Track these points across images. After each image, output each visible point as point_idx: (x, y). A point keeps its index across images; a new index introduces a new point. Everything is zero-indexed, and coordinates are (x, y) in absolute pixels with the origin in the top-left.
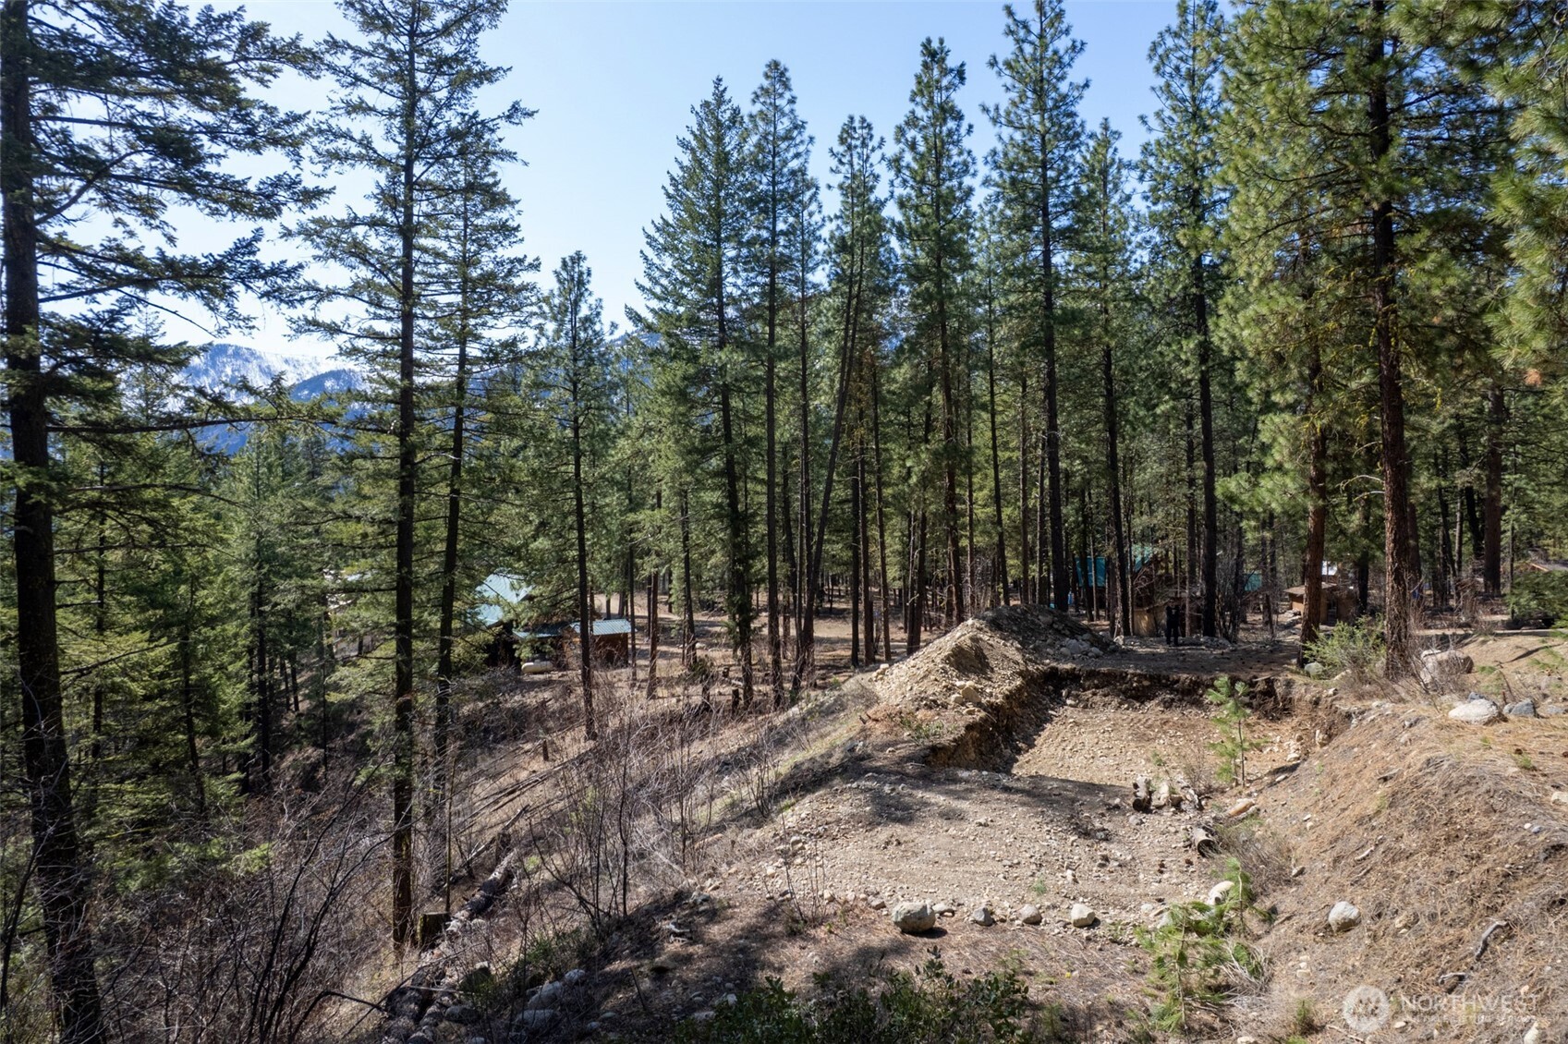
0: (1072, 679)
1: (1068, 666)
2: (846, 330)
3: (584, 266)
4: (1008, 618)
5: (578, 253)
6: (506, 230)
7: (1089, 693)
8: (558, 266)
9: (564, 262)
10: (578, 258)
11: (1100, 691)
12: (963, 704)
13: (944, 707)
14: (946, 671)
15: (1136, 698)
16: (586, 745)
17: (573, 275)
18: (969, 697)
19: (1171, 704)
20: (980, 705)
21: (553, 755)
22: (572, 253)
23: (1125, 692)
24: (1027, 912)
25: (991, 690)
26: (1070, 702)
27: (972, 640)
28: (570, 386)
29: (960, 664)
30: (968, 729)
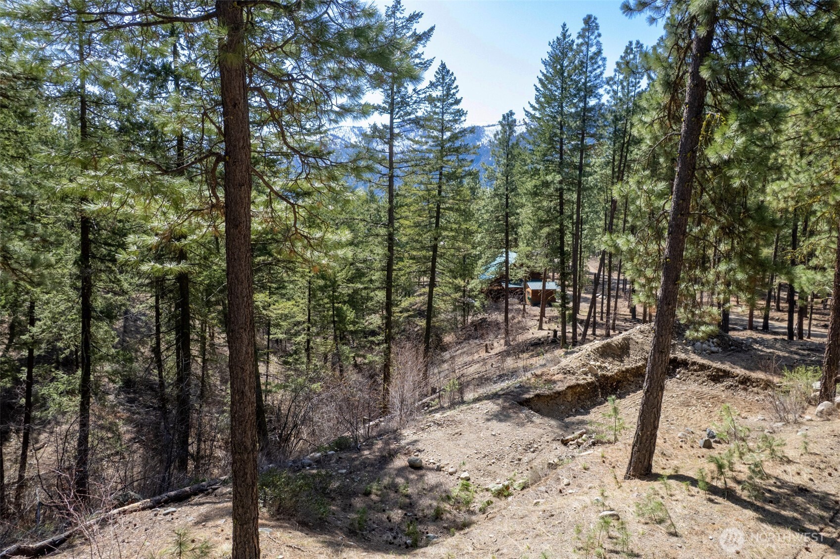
1: (683, 357)
2: (621, 160)
3: (514, 117)
5: (511, 111)
6: (460, 113)
7: (690, 373)
8: (501, 119)
9: (504, 116)
10: (511, 113)
11: (696, 373)
12: (586, 374)
13: (573, 374)
14: (589, 355)
15: (713, 380)
16: (504, 348)
17: (508, 122)
18: (591, 370)
19: (729, 388)
20: (596, 375)
21: (489, 350)
22: (507, 112)
23: (708, 376)
24: (451, 470)
25: (612, 368)
26: (678, 376)
27: (624, 339)
28: (504, 178)
29: (605, 352)
30: (569, 387)
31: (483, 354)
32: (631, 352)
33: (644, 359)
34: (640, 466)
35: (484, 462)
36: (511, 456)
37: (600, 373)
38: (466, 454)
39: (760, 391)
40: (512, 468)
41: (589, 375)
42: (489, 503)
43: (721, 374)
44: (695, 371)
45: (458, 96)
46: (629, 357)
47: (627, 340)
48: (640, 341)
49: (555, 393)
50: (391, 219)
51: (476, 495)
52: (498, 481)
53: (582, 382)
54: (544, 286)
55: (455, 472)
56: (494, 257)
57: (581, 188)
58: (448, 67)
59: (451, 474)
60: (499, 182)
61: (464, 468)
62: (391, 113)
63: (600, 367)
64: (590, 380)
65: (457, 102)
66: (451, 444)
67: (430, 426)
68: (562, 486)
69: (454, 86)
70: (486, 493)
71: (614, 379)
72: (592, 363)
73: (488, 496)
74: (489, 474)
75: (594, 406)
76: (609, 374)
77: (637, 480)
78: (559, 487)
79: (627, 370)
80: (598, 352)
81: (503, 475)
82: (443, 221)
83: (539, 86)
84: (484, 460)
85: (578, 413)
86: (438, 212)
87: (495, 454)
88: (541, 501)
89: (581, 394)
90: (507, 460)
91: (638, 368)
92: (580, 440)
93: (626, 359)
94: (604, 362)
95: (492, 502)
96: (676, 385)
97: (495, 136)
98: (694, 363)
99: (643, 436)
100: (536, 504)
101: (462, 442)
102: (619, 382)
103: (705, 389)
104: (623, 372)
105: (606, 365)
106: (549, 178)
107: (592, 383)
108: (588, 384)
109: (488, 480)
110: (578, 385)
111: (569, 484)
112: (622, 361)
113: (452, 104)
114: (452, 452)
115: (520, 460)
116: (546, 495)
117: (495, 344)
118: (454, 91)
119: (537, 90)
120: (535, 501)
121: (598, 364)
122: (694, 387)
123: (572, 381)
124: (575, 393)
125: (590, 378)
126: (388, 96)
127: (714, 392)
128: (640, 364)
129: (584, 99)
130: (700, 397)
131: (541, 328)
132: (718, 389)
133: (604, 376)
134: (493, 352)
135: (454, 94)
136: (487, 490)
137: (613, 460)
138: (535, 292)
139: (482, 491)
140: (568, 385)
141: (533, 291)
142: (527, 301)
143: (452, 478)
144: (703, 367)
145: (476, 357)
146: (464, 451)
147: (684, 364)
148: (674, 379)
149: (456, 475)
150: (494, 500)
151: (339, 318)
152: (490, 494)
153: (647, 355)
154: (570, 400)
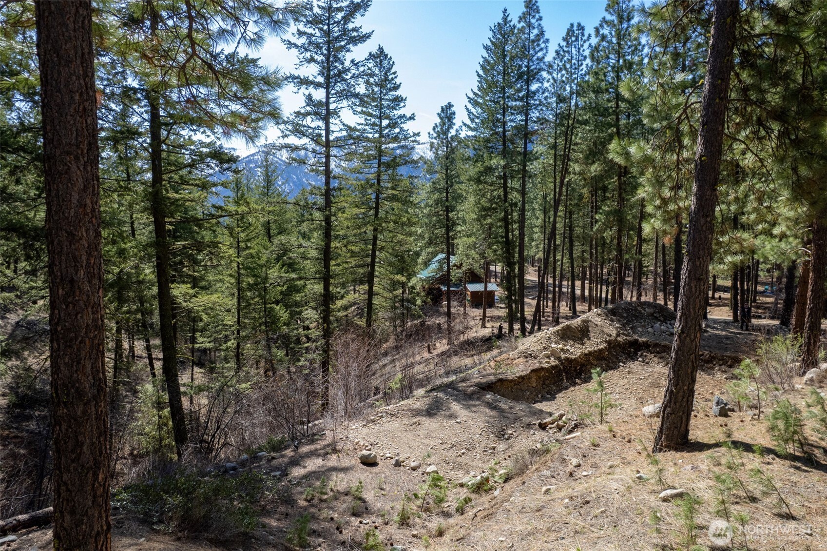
0: (646, 346)
1: (644, 340)
2: (566, 144)
3: (453, 109)
4: (624, 309)
5: (449, 103)
7: (652, 355)
8: (439, 111)
9: (442, 108)
10: (450, 106)
11: (658, 355)
12: (548, 357)
13: (535, 358)
14: (549, 338)
16: (447, 347)
17: (447, 114)
18: (554, 353)
20: (559, 358)
21: (432, 351)
22: (446, 104)
24: (413, 464)
25: (575, 351)
26: (640, 359)
27: (583, 321)
28: (444, 171)
29: (566, 335)
30: (533, 371)
31: (426, 355)
32: (592, 335)
33: (606, 342)
34: (676, 432)
35: (452, 454)
36: (483, 444)
37: (563, 356)
38: (429, 445)
39: (727, 369)
40: (486, 459)
41: (552, 359)
42: (467, 501)
44: (658, 352)
45: (398, 81)
46: (589, 339)
47: (586, 322)
48: (599, 323)
49: (519, 378)
50: (328, 203)
51: (448, 493)
52: (472, 473)
53: (546, 365)
54: (486, 287)
55: (419, 467)
56: (435, 254)
57: (525, 174)
58: (386, 51)
59: (414, 469)
60: (438, 176)
61: (429, 461)
62: (327, 88)
63: (562, 350)
64: (553, 364)
65: (396, 87)
66: (410, 435)
67: (382, 417)
68: (570, 468)
69: (392, 71)
70: (461, 489)
71: (578, 362)
72: (553, 345)
73: (464, 493)
74: (460, 467)
75: (560, 391)
76: (573, 357)
77: (673, 452)
78: (568, 470)
79: (590, 353)
80: (558, 335)
81: (477, 467)
82: (382, 214)
83: (481, 73)
84: (451, 451)
85: (544, 399)
86: (377, 203)
87: (463, 444)
88: (553, 487)
89: (545, 378)
90: (479, 449)
91: (600, 350)
92: (560, 423)
93: (587, 342)
94: (565, 345)
95: (470, 500)
96: (640, 368)
97: (434, 129)
98: (655, 345)
99: (678, 393)
100: (547, 491)
101: (422, 432)
102: (582, 365)
104: (586, 355)
105: (568, 347)
106: (494, 162)
107: (556, 366)
108: (553, 367)
109: (460, 474)
110: (542, 369)
111: (579, 466)
112: (583, 344)
113: (390, 90)
114: (412, 444)
115: (494, 448)
116: (553, 480)
117: (438, 344)
118: (393, 76)
119: (479, 75)
120: (544, 489)
121: (561, 346)
123: (535, 364)
124: (540, 378)
125: (553, 362)
126: (324, 68)
128: (601, 347)
129: (528, 83)
131: (484, 326)
133: (567, 359)
134: (435, 353)
135: (392, 79)
136: (462, 485)
137: (624, 434)
138: (474, 294)
139: (455, 487)
140: (531, 368)
141: (472, 292)
142: (467, 303)
143: (415, 473)
144: (664, 348)
145: (418, 358)
146: (427, 441)
148: (638, 362)
149: (421, 470)
150: (473, 496)
151: (271, 321)
152: (465, 490)
153: (608, 338)
154: (534, 385)
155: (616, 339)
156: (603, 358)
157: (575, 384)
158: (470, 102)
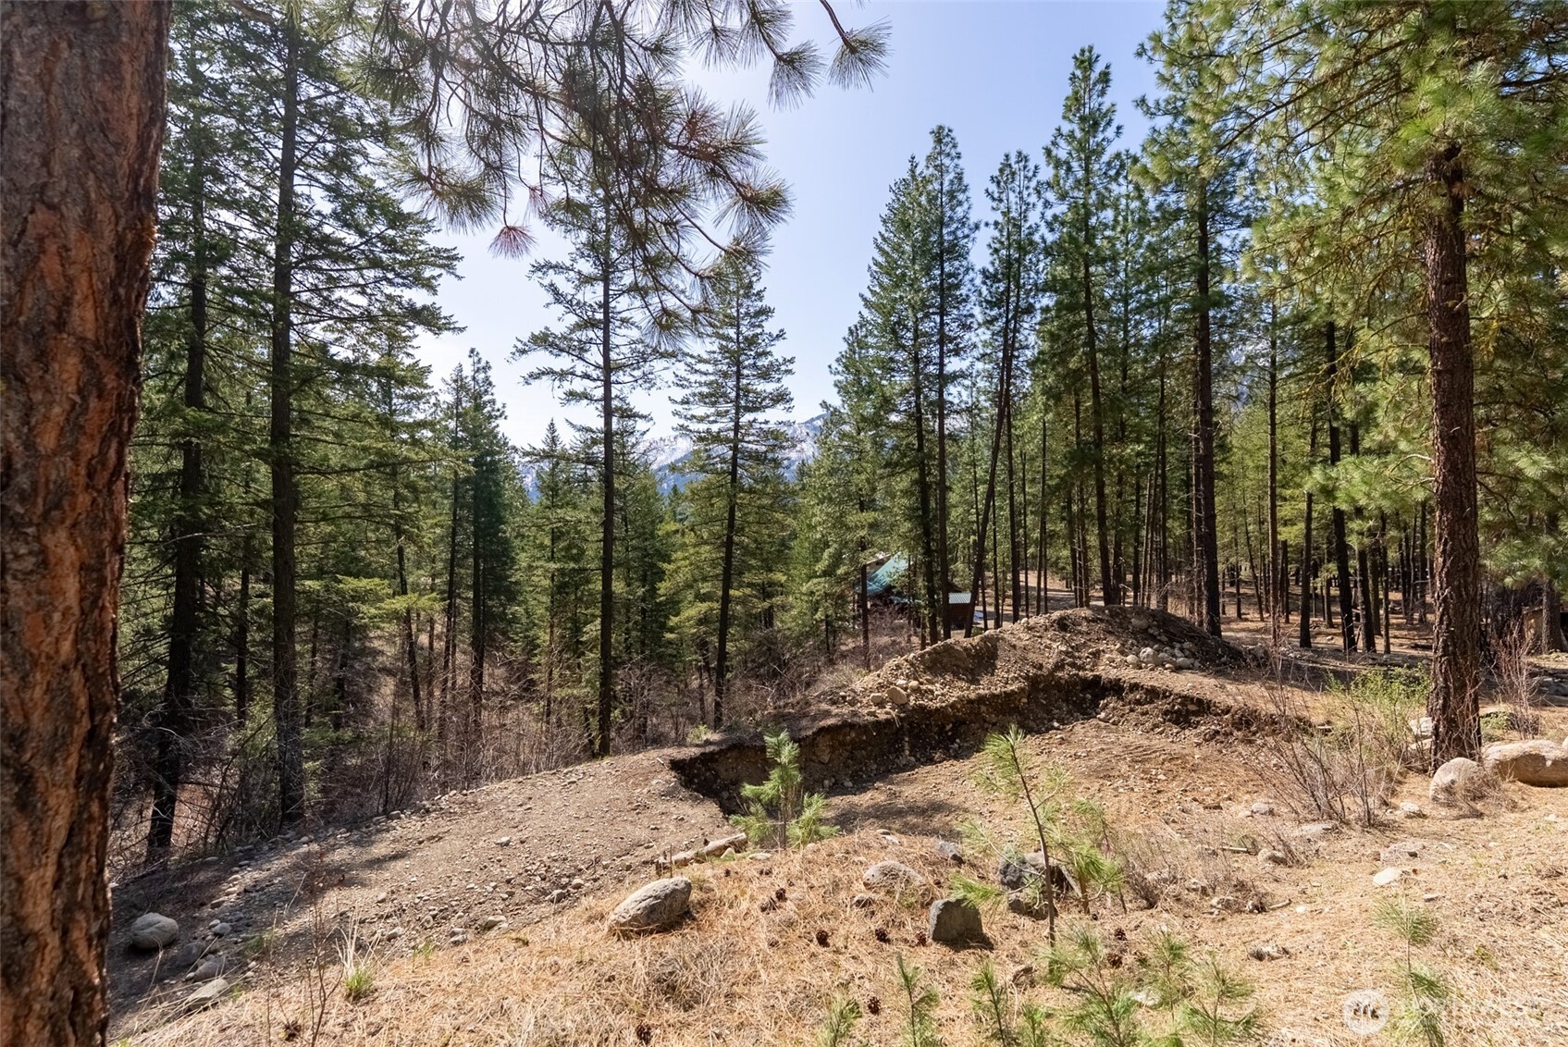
11: (1139, 709)
12: (881, 704)
13: (851, 704)
14: (899, 668)
15: (1177, 723)
18: (894, 695)
19: (1212, 737)
20: (903, 707)
23: (1166, 713)
25: (946, 693)
26: (1102, 715)
27: (985, 639)
29: (939, 664)
30: (826, 730)
32: (999, 664)
33: (1027, 678)
37: (913, 702)
41: (888, 706)
43: (1192, 708)
44: (1138, 702)
45: (759, 286)
46: (991, 673)
47: (991, 641)
48: (1022, 644)
53: (866, 720)
63: (917, 691)
64: (885, 717)
71: (947, 716)
72: (901, 682)
75: (889, 773)
76: (936, 705)
79: (981, 699)
85: (837, 788)
89: (856, 745)
91: (1009, 695)
93: (985, 680)
94: (929, 682)
96: (1096, 734)
98: (1135, 687)
102: (959, 723)
103: (1158, 741)
104: (970, 701)
105: (935, 687)
107: (889, 722)
108: (880, 724)
110: (853, 726)
112: (973, 682)
121: (915, 684)
122: (1134, 737)
123: (845, 715)
124: (843, 744)
125: (886, 713)
127: (1177, 748)
128: (1014, 687)
130: (1140, 758)
132: (1188, 742)
133: (922, 708)
140: (823, 724)
144: (1153, 694)
147: (1116, 688)
148: (1094, 722)
153: (1032, 672)
154: (826, 759)
155: (1052, 673)
156: (1016, 710)
157: (931, 761)
158: (866, 306)
